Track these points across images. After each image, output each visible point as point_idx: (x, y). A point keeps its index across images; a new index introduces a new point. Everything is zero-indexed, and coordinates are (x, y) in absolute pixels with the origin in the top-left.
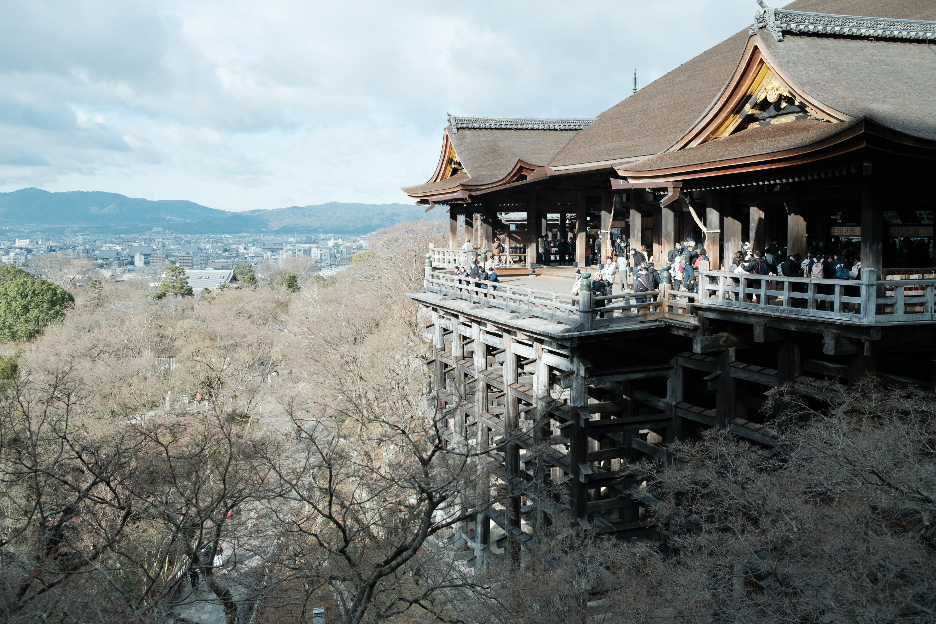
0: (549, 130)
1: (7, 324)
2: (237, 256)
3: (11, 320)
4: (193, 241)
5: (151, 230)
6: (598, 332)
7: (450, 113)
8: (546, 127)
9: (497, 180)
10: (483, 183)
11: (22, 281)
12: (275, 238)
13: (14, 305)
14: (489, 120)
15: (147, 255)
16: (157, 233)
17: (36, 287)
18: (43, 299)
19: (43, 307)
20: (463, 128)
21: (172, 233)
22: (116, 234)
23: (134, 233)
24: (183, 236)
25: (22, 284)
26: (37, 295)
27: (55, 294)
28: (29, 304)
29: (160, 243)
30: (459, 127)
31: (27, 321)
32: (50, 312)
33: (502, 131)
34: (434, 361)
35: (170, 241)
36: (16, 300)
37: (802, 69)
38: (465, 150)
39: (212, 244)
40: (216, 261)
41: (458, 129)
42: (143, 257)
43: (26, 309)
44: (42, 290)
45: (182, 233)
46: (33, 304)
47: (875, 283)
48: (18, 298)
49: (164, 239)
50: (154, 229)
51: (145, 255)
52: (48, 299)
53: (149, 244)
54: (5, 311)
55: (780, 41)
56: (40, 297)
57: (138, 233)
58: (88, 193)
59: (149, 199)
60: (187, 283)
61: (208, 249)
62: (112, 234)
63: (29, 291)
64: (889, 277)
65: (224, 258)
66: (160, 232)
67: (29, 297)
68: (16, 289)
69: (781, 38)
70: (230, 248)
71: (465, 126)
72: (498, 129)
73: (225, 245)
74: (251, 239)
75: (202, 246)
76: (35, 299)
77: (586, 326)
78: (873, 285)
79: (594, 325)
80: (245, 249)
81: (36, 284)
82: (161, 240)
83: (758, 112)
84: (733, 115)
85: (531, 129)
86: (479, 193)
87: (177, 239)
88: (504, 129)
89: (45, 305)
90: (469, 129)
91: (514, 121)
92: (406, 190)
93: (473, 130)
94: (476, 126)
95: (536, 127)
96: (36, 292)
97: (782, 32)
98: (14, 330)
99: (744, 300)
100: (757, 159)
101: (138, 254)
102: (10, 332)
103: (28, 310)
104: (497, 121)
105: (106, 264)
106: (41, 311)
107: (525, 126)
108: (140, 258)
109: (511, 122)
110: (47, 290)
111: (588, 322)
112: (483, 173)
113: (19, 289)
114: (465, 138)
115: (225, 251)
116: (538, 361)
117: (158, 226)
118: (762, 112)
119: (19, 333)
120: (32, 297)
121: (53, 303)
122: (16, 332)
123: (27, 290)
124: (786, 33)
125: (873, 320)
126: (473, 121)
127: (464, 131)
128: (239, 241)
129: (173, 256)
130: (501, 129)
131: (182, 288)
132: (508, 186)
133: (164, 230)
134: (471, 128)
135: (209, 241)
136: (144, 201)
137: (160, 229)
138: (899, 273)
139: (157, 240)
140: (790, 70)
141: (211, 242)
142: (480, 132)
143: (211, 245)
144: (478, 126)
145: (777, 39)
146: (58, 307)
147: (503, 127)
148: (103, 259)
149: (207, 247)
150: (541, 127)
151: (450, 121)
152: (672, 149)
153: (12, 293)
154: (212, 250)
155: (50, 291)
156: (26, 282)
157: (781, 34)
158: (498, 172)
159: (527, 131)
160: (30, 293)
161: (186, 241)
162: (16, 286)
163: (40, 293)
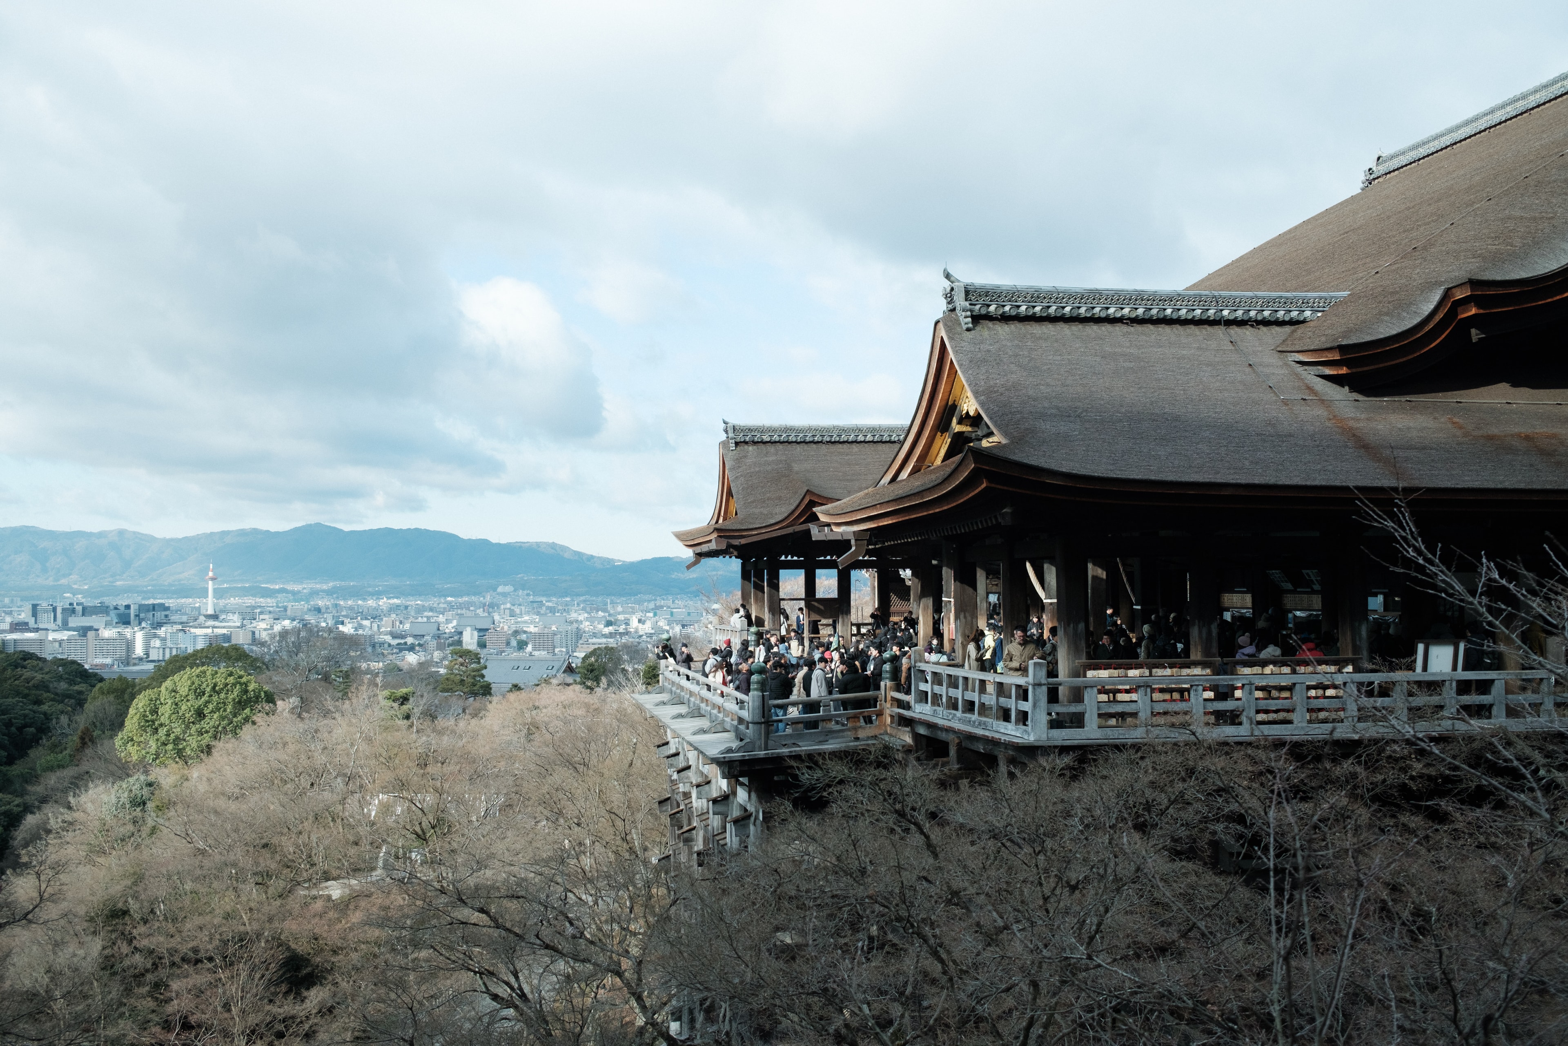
0: (881, 442)
1: (172, 736)
2: (627, 633)
3: (178, 731)
4: (560, 607)
5: (495, 590)
6: (772, 754)
7: (727, 420)
8: (876, 439)
9: (773, 521)
10: (751, 527)
11: (198, 671)
12: (691, 603)
13: (184, 707)
14: (787, 429)
15: (482, 631)
16: (504, 595)
17: (218, 680)
18: (227, 698)
19: (225, 710)
20: (746, 443)
21: (528, 595)
22: (440, 597)
23: (468, 595)
24: (544, 599)
25: (197, 676)
26: (218, 693)
27: (246, 691)
28: (205, 706)
29: (507, 612)
30: (738, 440)
31: (200, 733)
32: (235, 719)
33: (805, 446)
34: (668, 799)
35: (523, 608)
36: (188, 700)
37: (984, 371)
38: (741, 476)
39: (589, 613)
40: (590, 641)
41: (737, 444)
42: (476, 633)
43: (200, 714)
44: (227, 685)
45: (543, 596)
46: (211, 706)
47: (1044, 681)
48: (190, 698)
49: (514, 605)
50: (500, 589)
51: (480, 630)
52: (234, 700)
53: (489, 613)
54: (169, 717)
55: (968, 330)
56: (222, 695)
57: (475, 594)
58: (401, 530)
59: (494, 540)
60: (483, 676)
61: (581, 622)
62: (435, 596)
63: (208, 686)
64: (1090, 674)
65: (605, 636)
66: (509, 593)
67: (207, 695)
68: (189, 682)
69: (970, 325)
70: (617, 620)
71: (747, 439)
72: (801, 442)
73: (610, 615)
74: (652, 605)
75: (574, 615)
76: (215, 698)
77: (758, 743)
78: (1040, 685)
79: (770, 743)
80: (640, 621)
81: (218, 675)
82: (508, 606)
83: (969, 429)
84: (939, 434)
85: (852, 442)
86: (743, 541)
87: (535, 605)
88: (810, 442)
89: (229, 708)
90: (755, 443)
91: (828, 430)
92: (680, 536)
93: (762, 446)
94: (766, 438)
95: (861, 438)
96: (217, 688)
97: (972, 317)
98: (181, 747)
99: (948, 708)
100: (910, 500)
101: (469, 629)
102: (174, 749)
103: (204, 716)
104: (799, 430)
105: (420, 645)
106: (223, 718)
107: (844, 438)
108: (472, 635)
109: (822, 430)
110: (234, 685)
111: (760, 739)
112: (757, 511)
113: (193, 683)
114: (745, 457)
115: (609, 624)
116: (731, 797)
117: (505, 585)
118: (976, 429)
119: (188, 752)
120: (210, 696)
121: (241, 704)
122: (184, 749)
123: (204, 685)
124: (977, 319)
125: (1044, 737)
126: (762, 430)
127: (746, 447)
128: (632, 608)
129: (525, 632)
130: (805, 442)
131: (474, 685)
132: (790, 530)
133: (515, 590)
134: (758, 442)
135: (584, 609)
136: (485, 543)
137: (509, 589)
138: (1106, 667)
139: (502, 607)
140: (970, 372)
141: (588, 609)
142: (771, 449)
143: (586, 615)
144: (768, 439)
145: (965, 327)
146: (247, 711)
147: (808, 439)
148: (415, 636)
149: (581, 618)
150: (869, 438)
151: (726, 431)
152: (882, 482)
153: (183, 691)
154: (588, 623)
155: (238, 687)
156: (204, 672)
157: (970, 319)
158: (777, 510)
159: (845, 446)
160: (208, 689)
161: (548, 608)
162: (189, 678)
163: (222, 689)
